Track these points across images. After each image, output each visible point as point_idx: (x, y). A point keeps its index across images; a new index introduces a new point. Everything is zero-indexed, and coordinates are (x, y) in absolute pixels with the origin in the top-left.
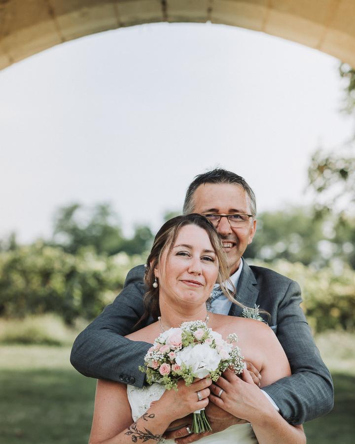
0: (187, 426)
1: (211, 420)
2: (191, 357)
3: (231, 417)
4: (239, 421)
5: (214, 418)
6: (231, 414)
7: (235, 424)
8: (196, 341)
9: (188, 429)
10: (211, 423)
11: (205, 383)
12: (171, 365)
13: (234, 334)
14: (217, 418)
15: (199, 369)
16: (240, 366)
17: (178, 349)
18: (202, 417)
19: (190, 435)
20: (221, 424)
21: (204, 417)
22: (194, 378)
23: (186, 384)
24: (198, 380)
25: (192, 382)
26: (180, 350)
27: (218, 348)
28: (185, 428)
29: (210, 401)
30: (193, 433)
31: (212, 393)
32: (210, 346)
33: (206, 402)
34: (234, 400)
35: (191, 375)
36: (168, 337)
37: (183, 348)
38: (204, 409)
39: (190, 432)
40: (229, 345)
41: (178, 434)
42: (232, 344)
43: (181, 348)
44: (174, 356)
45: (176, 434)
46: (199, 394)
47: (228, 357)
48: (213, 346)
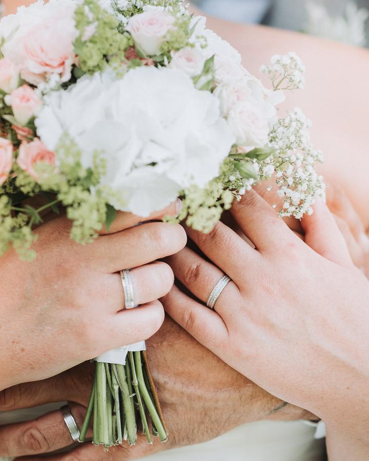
0: (66, 409)
1: (167, 396)
2: (108, 115)
3: (248, 391)
4: (276, 410)
5: (178, 387)
6: (247, 381)
7: (259, 419)
8: (133, 54)
9: (70, 421)
10: (162, 406)
11: (157, 237)
12: (17, 144)
13: (293, 54)
14: (191, 390)
15: (136, 173)
16: (304, 187)
17: (55, 80)
18: (130, 379)
19: (75, 447)
20: (205, 412)
21: (139, 380)
22: (111, 212)
23: (76, 232)
24: (128, 222)
25: (99, 227)
26: (65, 86)
27: (225, 94)
28: (58, 417)
29: (168, 317)
30: (88, 442)
31: (180, 285)
32: (195, 79)
33: (155, 317)
34: (269, 326)
35: (99, 193)
36: (17, 29)
37: (74, 80)
38: (140, 346)
39: (76, 436)
40: (269, 92)
41: (26, 439)
42: (280, 92)
43: (67, 77)
44: (32, 103)
45: (19, 443)
46: (130, 283)
47: (260, 141)
48: (204, 80)
